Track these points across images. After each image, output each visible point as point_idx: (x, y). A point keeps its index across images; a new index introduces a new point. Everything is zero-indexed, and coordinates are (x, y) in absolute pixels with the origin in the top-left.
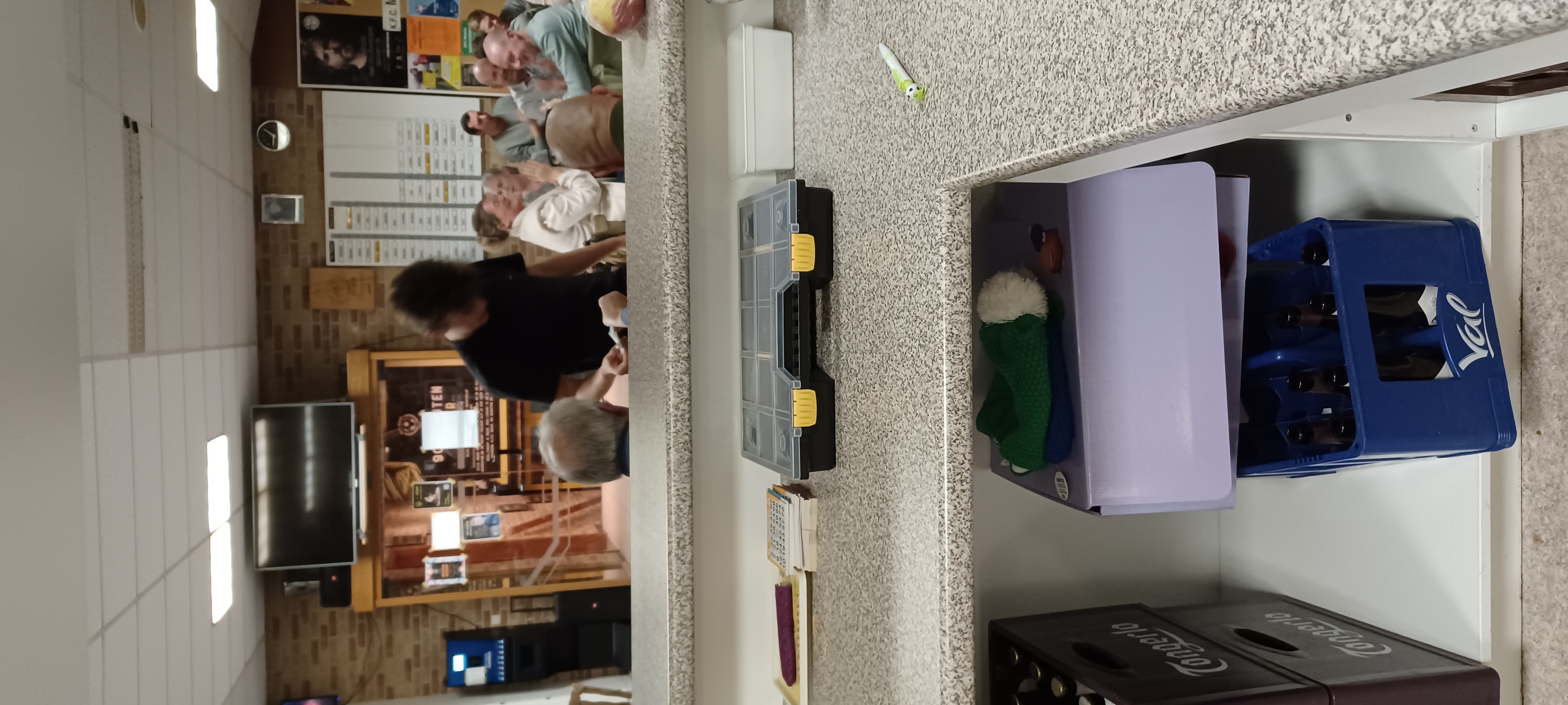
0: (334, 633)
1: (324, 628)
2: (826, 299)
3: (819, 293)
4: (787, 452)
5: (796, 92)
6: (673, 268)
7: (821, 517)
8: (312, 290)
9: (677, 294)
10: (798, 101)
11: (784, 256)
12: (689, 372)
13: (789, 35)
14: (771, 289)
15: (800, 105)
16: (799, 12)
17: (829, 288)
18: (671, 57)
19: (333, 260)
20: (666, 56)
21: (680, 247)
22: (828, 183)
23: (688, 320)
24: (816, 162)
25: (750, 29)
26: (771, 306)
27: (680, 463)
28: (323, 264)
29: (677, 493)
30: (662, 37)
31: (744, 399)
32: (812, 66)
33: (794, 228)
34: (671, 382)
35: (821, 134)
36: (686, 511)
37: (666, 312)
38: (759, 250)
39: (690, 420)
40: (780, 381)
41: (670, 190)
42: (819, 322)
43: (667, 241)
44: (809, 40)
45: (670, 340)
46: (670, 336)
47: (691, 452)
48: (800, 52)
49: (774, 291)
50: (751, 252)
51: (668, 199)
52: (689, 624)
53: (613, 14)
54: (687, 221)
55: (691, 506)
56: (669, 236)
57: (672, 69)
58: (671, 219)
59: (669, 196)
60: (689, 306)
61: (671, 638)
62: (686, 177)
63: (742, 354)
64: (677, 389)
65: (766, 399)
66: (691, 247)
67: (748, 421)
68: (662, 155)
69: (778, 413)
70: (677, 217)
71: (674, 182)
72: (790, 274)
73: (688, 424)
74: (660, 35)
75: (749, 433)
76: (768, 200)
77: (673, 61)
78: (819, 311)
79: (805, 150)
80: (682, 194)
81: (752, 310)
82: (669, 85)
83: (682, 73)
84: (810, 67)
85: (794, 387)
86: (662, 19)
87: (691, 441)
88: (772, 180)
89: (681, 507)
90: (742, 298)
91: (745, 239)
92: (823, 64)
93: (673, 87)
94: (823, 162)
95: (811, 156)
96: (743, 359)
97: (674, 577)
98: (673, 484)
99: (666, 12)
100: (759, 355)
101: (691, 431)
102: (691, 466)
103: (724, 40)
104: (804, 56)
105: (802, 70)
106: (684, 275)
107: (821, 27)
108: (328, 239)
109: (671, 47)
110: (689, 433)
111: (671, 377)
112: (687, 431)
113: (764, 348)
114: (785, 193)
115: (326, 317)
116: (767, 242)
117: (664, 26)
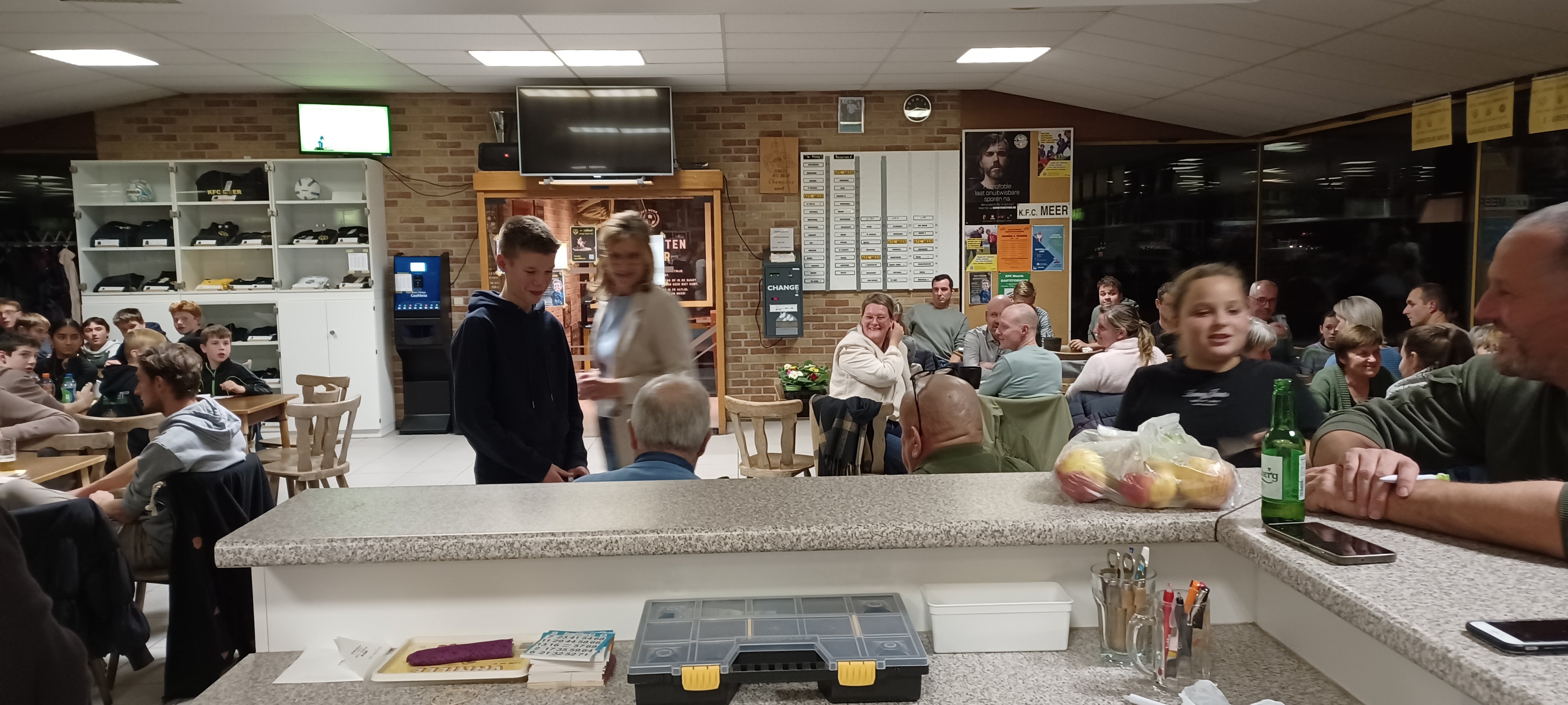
0: (452, 153)
1: (458, 145)
2: (809, 695)
3: (814, 685)
4: (656, 659)
5: (1010, 655)
6: (835, 534)
7: (585, 692)
8: (778, 139)
9: (809, 539)
10: (1002, 658)
11: (851, 652)
12: (734, 550)
13: (1065, 648)
14: (817, 636)
15: (998, 660)
16: (1088, 659)
17: (821, 698)
18: (1038, 532)
19: (805, 157)
20: (1038, 527)
21: (856, 542)
22: (925, 695)
23: (784, 550)
24: (944, 680)
25: (1068, 609)
26: (799, 635)
27: (644, 543)
28: (801, 150)
29: (614, 540)
30: (1055, 523)
31: (704, 602)
32: (1038, 675)
33: (881, 665)
34: (723, 534)
35: (973, 687)
36: (595, 550)
37: (792, 527)
38: (854, 619)
39: (687, 552)
40: (727, 647)
41: (910, 532)
42: (785, 686)
43: (861, 529)
44: (1062, 671)
45: (764, 532)
46: (768, 532)
47: (654, 554)
48: (1049, 659)
49: (815, 639)
50: (851, 611)
51: (902, 529)
52: (481, 556)
53: (1074, 472)
54: (881, 548)
55: (599, 555)
56: (866, 530)
57: (1026, 534)
58: (883, 532)
59: (904, 530)
60: (798, 550)
61: (468, 537)
62: (924, 547)
63: (749, 599)
64: (716, 540)
65: (708, 630)
66: (855, 551)
67: (682, 607)
68: (943, 523)
69: (694, 645)
70: (884, 539)
71: (919, 535)
72: (834, 660)
73: (682, 551)
74: (1057, 521)
75: (670, 609)
76: (905, 631)
77: (1033, 534)
78: (796, 686)
79: (955, 667)
80: (907, 542)
81: (794, 613)
82: (1010, 530)
83: (1023, 543)
84: (1037, 672)
85: (722, 667)
86: (1073, 523)
87: (665, 553)
88: (921, 627)
89: (600, 546)
90: (805, 599)
91: (864, 602)
92: (1042, 689)
93: (1009, 534)
94: (946, 689)
95: (949, 674)
96: (743, 600)
97: (530, 540)
98: (623, 536)
99: (1079, 527)
100: (750, 621)
101: (675, 553)
102: (640, 554)
103: (1053, 579)
104: (1047, 665)
105: (1032, 663)
106: (828, 546)
107: (1078, 686)
108: (825, 154)
109: (1047, 532)
110: (673, 552)
111: (729, 534)
112: (675, 550)
113: (759, 627)
114: (913, 653)
115: (754, 151)
116: (864, 631)
117: (1067, 526)
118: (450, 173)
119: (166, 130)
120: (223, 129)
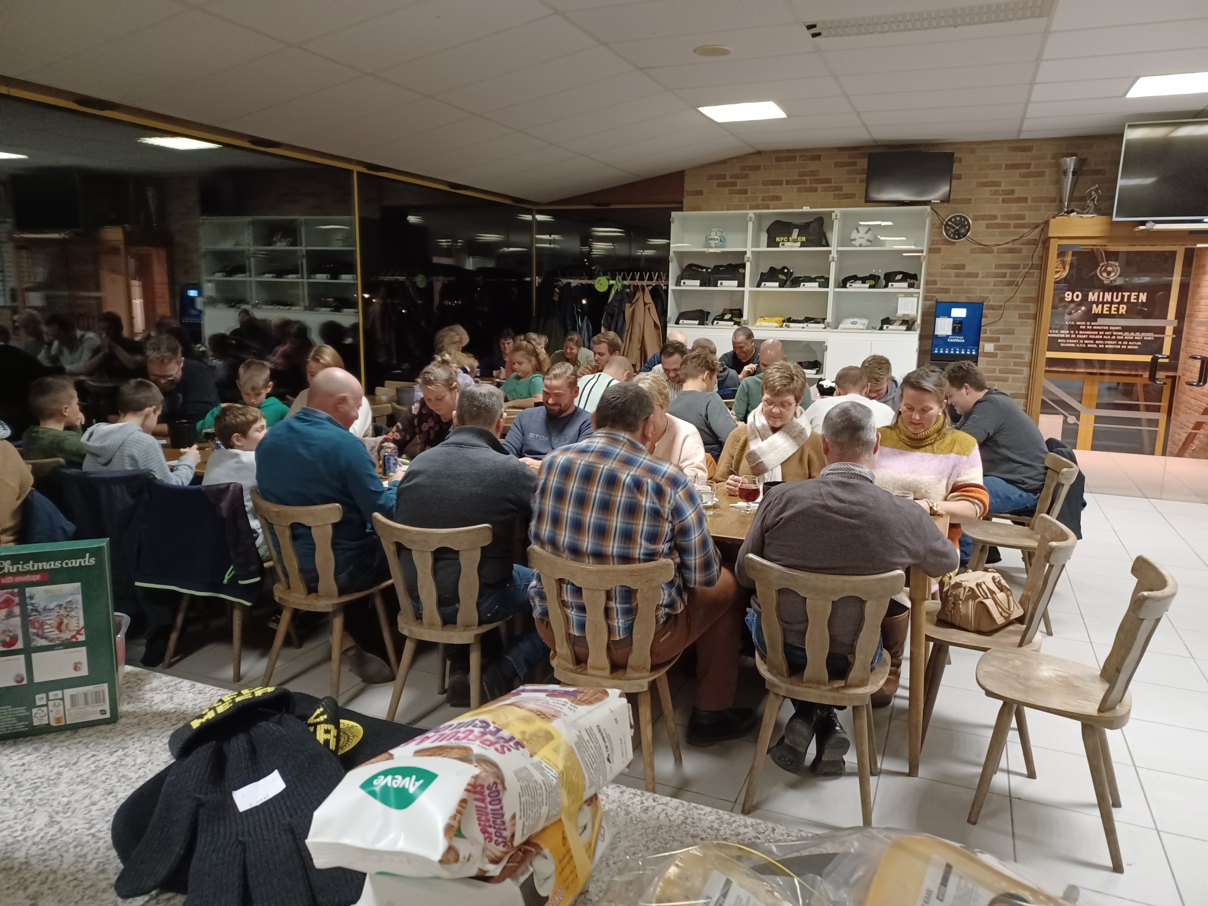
118: (999, 221)
119: (740, 184)
120: (788, 182)
